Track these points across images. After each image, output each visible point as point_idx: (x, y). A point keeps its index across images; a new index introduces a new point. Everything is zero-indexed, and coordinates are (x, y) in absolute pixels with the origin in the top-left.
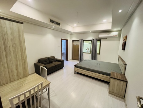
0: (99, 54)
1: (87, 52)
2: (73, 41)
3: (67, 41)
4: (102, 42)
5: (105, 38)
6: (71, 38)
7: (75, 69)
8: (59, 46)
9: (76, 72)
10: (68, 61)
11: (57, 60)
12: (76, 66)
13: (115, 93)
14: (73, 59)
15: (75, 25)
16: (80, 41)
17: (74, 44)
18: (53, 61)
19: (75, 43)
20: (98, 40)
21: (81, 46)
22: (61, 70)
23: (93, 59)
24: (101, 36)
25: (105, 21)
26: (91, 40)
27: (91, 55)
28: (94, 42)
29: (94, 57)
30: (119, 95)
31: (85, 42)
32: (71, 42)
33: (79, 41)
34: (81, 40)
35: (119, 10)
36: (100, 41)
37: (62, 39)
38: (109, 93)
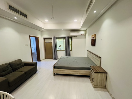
0: (72, 50)
1: (60, 49)
2: (44, 39)
3: (37, 39)
4: (73, 39)
5: (75, 36)
6: (42, 35)
7: (54, 70)
8: (27, 45)
9: (55, 74)
10: (40, 61)
11: (26, 64)
12: (55, 67)
13: (98, 85)
14: (46, 58)
15: (47, 21)
16: (53, 39)
17: (45, 42)
18: (19, 66)
19: (47, 41)
20: (70, 38)
21: (54, 44)
22: (34, 76)
23: (67, 56)
24: (72, 34)
25: (76, 20)
26: (64, 38)
27: (65, 51)
28: (67, 40)
29: (68, 54)
30: (101, 86)
31: (58, 40)
32: (43, 40)
33: (51, 38)
34: (54, 37)
35: (94, 11)
36: (71, 38)
37: (30, 36)
38: (94, 87)
